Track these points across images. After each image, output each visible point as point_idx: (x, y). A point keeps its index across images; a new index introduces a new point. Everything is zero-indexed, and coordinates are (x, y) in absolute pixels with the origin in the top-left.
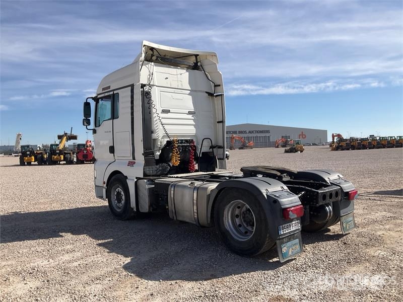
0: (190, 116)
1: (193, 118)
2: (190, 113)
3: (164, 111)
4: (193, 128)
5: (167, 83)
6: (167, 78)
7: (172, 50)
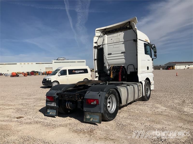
0: (123, 54)
1: (124, 55)
2: (122, 53)
3: (109, 54)
4: (124, 60)
5: (112, 41)
6: (112, 39)
7: (114, 26)
